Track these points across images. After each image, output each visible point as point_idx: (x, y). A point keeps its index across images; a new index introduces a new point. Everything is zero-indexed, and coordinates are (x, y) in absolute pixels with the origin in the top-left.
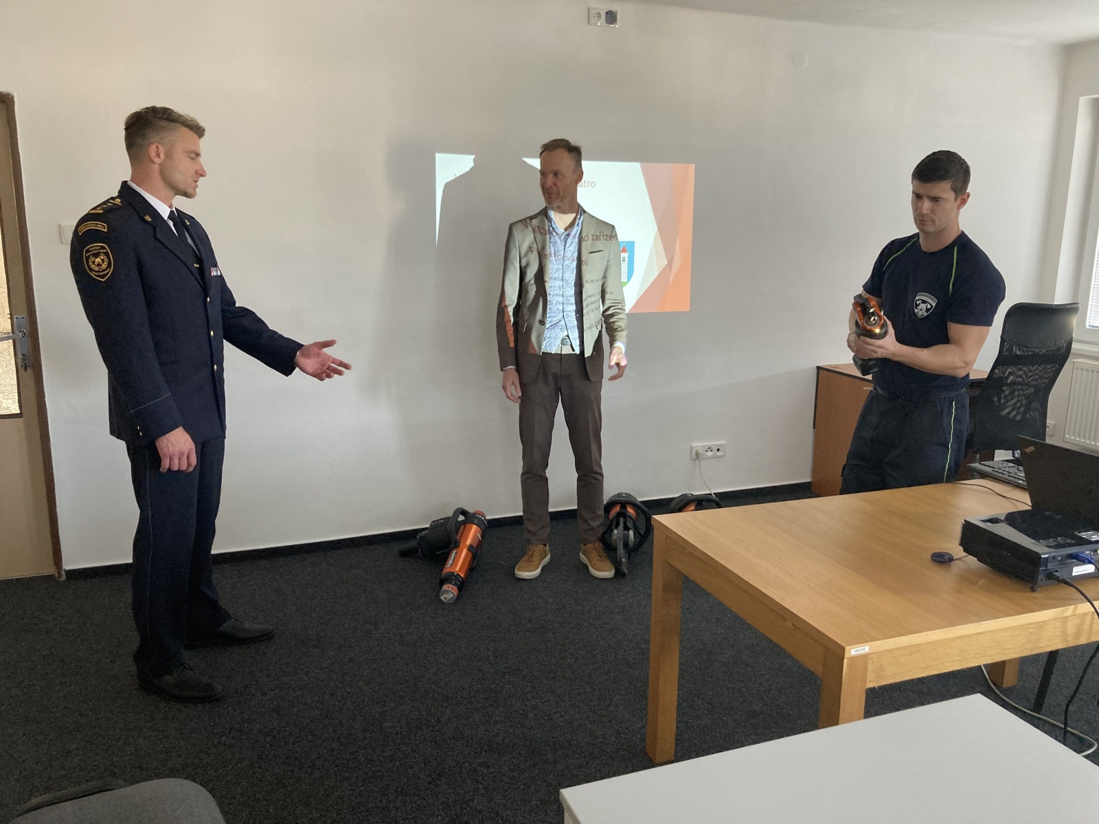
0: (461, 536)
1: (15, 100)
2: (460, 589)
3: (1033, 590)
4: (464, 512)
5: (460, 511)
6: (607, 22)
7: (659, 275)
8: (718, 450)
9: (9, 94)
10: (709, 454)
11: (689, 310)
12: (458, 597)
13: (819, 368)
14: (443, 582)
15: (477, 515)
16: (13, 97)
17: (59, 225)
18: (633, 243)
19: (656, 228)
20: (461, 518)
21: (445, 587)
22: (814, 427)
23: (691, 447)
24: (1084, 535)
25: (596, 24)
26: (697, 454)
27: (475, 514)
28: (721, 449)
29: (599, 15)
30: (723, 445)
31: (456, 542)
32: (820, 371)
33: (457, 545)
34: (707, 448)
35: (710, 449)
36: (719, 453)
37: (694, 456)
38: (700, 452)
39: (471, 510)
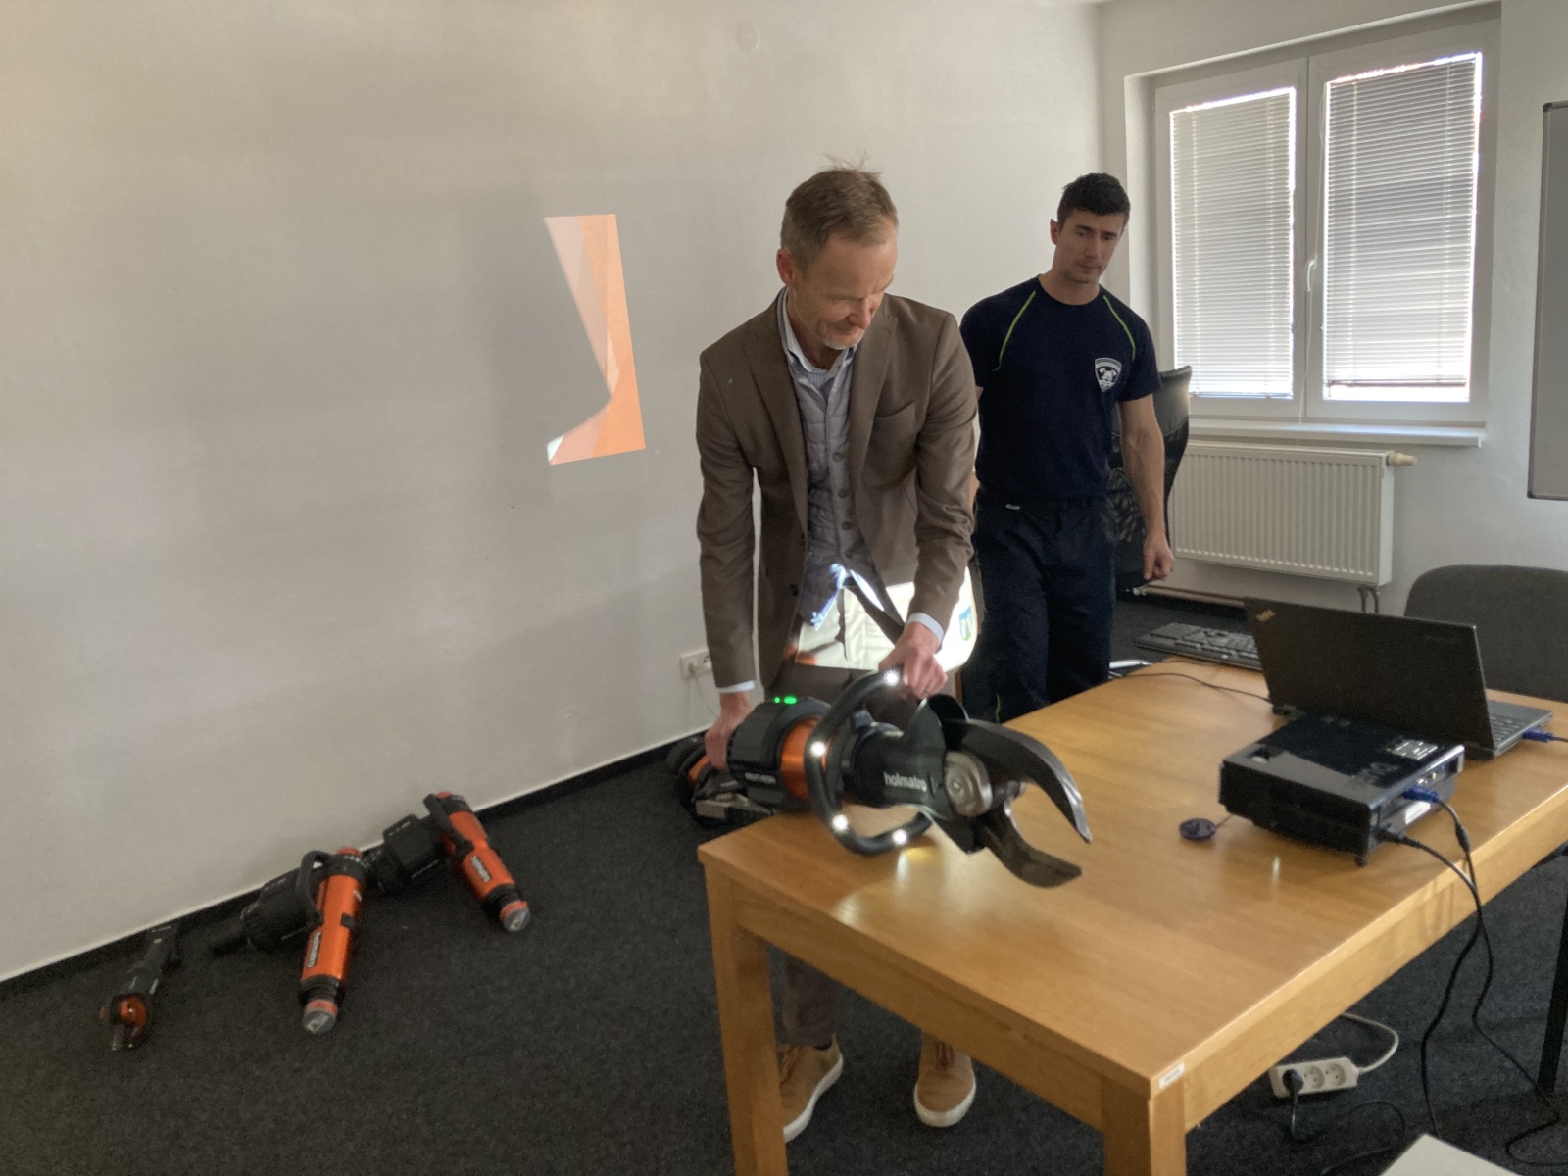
0: (324, 900)
2: (339, 1000)
4: (320, 856)
5: (312, 854)
12: (340, 1017)
14: (304, 998)
15: (346, 857)
21: (312, 1006)
23: (681, 660)
26: (691, 669)
27: (339, 854)
31: (317, 914)
33: (317, 920)
37: (687, 673)
38: (695, 664)
39: (331, 849)
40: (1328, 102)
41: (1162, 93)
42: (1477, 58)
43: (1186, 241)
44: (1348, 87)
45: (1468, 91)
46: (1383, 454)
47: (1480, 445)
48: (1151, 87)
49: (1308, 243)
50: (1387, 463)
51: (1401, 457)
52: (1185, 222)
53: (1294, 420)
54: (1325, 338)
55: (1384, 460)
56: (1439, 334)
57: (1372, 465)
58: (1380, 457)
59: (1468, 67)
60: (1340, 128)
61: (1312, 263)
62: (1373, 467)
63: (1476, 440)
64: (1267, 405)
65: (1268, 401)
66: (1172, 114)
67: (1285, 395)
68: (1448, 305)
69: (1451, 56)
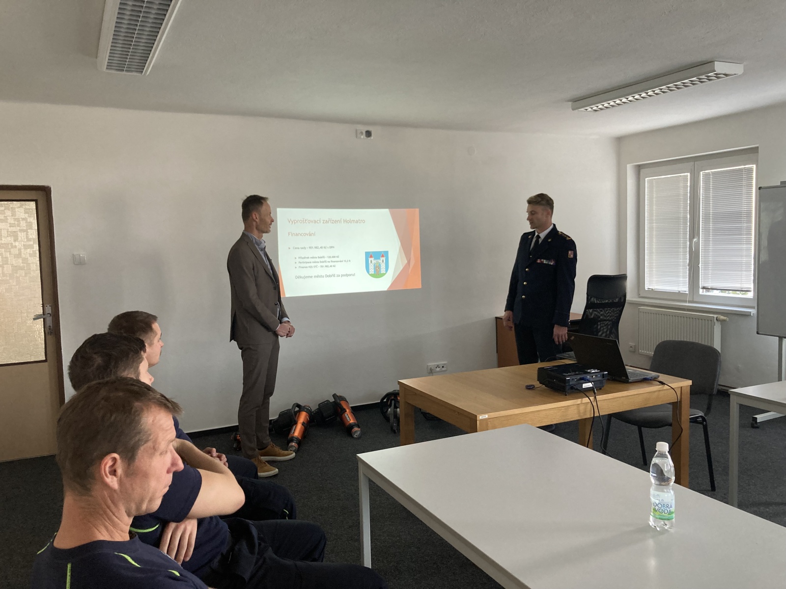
0: (298, 418)
1: (52, 190)
2: (299, 444)
3: (566, 395)
4: (298, 406)
5: (295, 405)
6: (366, 136)
7: (404, 268)
8: (443, 367)
9: (48, 187)
10: (438, 369)
11: (421, 287)
13: (497, 318)
14: (289, 441)
15: (306, 407)
16: (50, 188)
17: (73, 255)
18: (387, 252)
19: (400, 243)
20: (297, 409)
21: (291, 444)
22: (497, 352)
23: (427, 366)
24: (589, 371)
25: (361, 138)
26: (431, 370)
27: (304, 406)
28: (445, 366)
29: (362, 133)
30: (445, 364)
31: (295, 421)
32: (498, 320)
33: (296, 423)
34: (436, 366)
35: (438, 366)
36: (444, 369)
37: (429, 371)
38: (432, 368)
39: (302, 404)
40: (701, 179)
41: (643, 171)
42: (754, 166)
43: (651, 229)
44: (708, 174)
45: (751, 178)
46: (715, 316)
47: (752, 315)
48: (639, 168)
49: (694, 232)
50: (717, 319)
51: (722, 317)
52: (651, 222)
53: (685, 301)
54: (700, 270)
55: (715, 319)
56: (742, 271)
57: (711, 319)
58: (714, 317)
59: (751, 170)
60: (707, 189)
61: (695, 240)
62: (711, 321)
63: (750, 312)
64: (679, 295)
65: (679, 293)
66: (646, 179)
67: (686, 291)
68: (744, 259)
69: (745, 165)
